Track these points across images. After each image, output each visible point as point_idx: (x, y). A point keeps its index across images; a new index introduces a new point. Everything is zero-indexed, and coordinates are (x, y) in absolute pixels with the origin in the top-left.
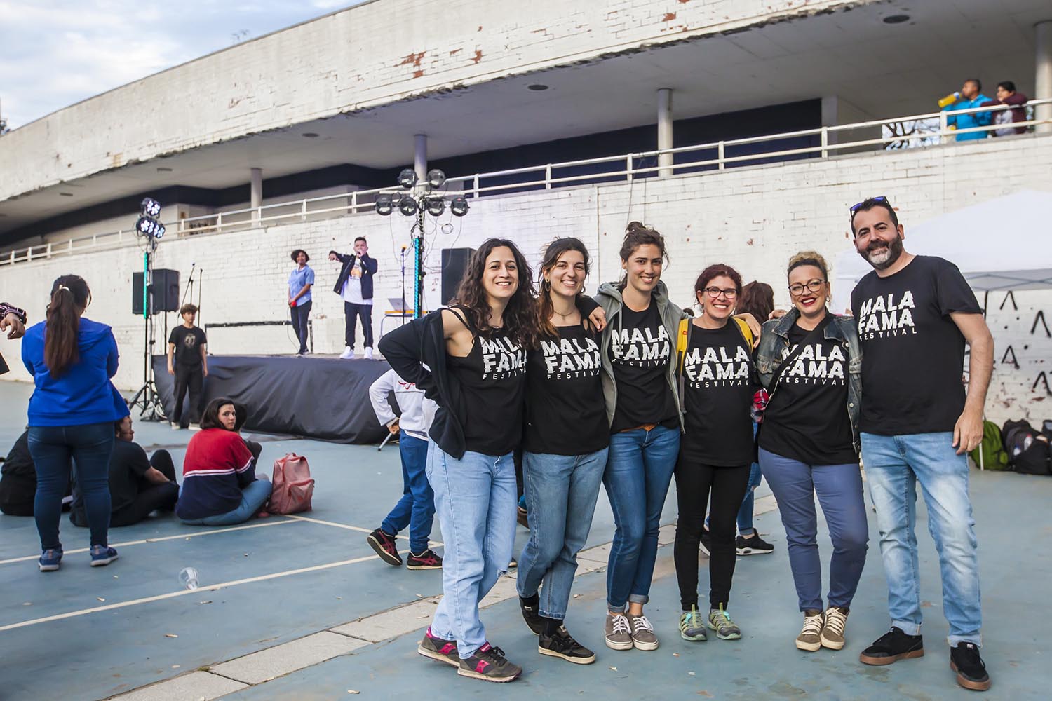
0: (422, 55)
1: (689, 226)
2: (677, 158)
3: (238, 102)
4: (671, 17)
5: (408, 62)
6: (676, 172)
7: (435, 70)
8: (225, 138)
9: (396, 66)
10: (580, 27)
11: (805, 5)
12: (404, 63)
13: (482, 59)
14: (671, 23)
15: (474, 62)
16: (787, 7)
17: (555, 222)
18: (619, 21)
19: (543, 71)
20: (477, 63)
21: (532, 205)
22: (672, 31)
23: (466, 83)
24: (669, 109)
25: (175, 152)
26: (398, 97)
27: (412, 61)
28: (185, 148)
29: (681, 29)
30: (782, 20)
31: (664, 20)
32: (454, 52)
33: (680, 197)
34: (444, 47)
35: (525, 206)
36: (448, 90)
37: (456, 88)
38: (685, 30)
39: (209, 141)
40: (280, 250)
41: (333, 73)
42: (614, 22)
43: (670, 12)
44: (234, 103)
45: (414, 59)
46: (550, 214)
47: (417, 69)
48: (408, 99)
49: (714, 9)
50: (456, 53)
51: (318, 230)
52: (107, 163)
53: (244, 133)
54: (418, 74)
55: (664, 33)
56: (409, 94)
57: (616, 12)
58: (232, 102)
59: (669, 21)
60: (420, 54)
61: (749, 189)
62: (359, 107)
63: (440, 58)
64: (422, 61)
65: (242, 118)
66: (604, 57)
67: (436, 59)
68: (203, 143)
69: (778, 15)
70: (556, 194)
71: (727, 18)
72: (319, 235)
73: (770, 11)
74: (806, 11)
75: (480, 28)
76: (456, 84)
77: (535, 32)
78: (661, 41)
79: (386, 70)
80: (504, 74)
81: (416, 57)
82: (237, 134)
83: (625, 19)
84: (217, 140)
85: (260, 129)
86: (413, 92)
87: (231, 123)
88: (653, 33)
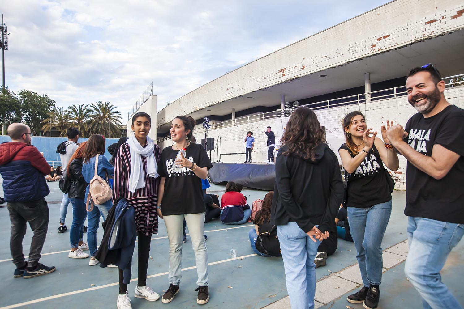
0: (285, 69)
2: (372, 95)
4: (374, 46)
5: (280, 72)
6: (372, 100)
7: (289, 73)
8: (225, 100)
9: (277, 73)
10: (339, 54)
11: (431, 34)
12: (279, 72)
13: (305, 68)
14: (374, 48)
15: (302, 69)
16: (423, 36)
17: (332, 119)
18: (353, 50)
19: (326, 70)
21: (323, 114)
22: (374, 51)
23: (299, 76)
24: (369, 79)
25: (212, 105)
26: (277, 83)
27: (281, 71)
28: (214, 104)
29: (378, 50)
30: (420, 41)
31: (371, 48)
32: (295, 67)
33: (380, 107)
34: (292, 66)
35: (321, 114)
36: (293, 79)
37: (296, 78)
38: (380, 50)
39: (221, 101)
40: (242, 131)
41: (257, 78)
42: (352, 51)
43: (373, 44)
44: (228, 90)
45: (282, 71)
46: (330, 116)
47: (283, 74)
48: (280, 83)
49: (391, 41)
51: (253, 125)
52: (194, 110)
53: (231, 98)
54: (284, 75)
55: (371, 52)
56: (281, 81)
57: (353, 47)
59: (373, 48)
62: (265, 87)
63: (290, 69)
64: (285, 71)
65: (231, 94)
66: (348, 63)
67: (289, 70)
68: (219, 102)
70: (332, 109)
71: (397, 43)
72: (253, 126)
73: (415, 38)
74: (432, 36)
75: (304, 59)
76: (296, 77)
77: (323, 57)
78: (370, 55)
79: (273, 75)
80: (312, 72)
81: (283, 70)
82: (229, 99)
83: (356, 49)
84: (223, 101)
85: (235, 97)
86: (282, 81)
87: (227, 96)
88: (368, 52)
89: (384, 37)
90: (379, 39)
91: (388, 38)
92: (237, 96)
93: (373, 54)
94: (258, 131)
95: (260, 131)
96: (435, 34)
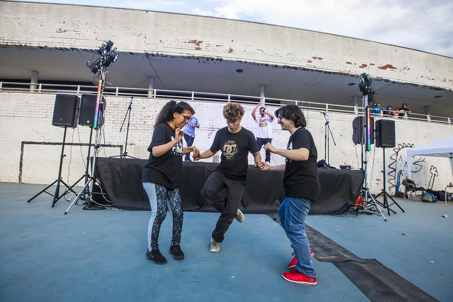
0: (201, 42)
1: (322, 128)
3: (65, 31)
4: (310, 62)
5: (192, 43)
7: (208, 50)
8: (49, 46)
9: (185, 42)
10: (277, 54)
11: (349, 72)
12: (189, 42)
13: (233, 52)
14: (310, 64)
15: (229, 52)
16: (344, 71)
20: (230, 53)
22: (310, 66)
23: (224, 59)
26: (185, 55)
27: (194, 43)
29: (313, 67)
30: (342, 74)
31: (308, 62)
32: (218, 46)
33: (319, 118)
34: (213, 42)
36: (213, 59)
37: (217, 60)
38: (315, 67)
39: (35, 45)
41: (143, 35)
42: (290, 57)
43: (310, 60)
47: (197, 46)
48: (189, 57)
49: (324, 64)
50: (219, 47)
53: (68, 47)
54: (198, 49)
55: (307, 66)
56: (192, 55)
57: (291, 54)
58: (60, 30)
60: (199, 41)
61: (341, 119)
63: (210, 46)
64: (200, 44)
65: (68, 40)
67: (208, 45)
68: (28, 45)
69: (342, 72)
71: (328, 68)
73: (340, 70)
74: (349, 74)
75: (232, 41)
76: (219, 58)
77: (258, 50)
78: (307, 68)
79: (178, 42)
80: (244, 60)
81: (197, 42)
82: (62, 47)
83: (294, 57)
84: (43, 46)
85: (83, 48)
86: (194, 55)
87: (57, 40)
88: (304, 65)
89: (318, 58)
90: (314, 58)
91: (321, 60)
92: (88, 48)
93: (310, 68)
94: (144, 113)
95: (148, 113)
96: (351, 73)
